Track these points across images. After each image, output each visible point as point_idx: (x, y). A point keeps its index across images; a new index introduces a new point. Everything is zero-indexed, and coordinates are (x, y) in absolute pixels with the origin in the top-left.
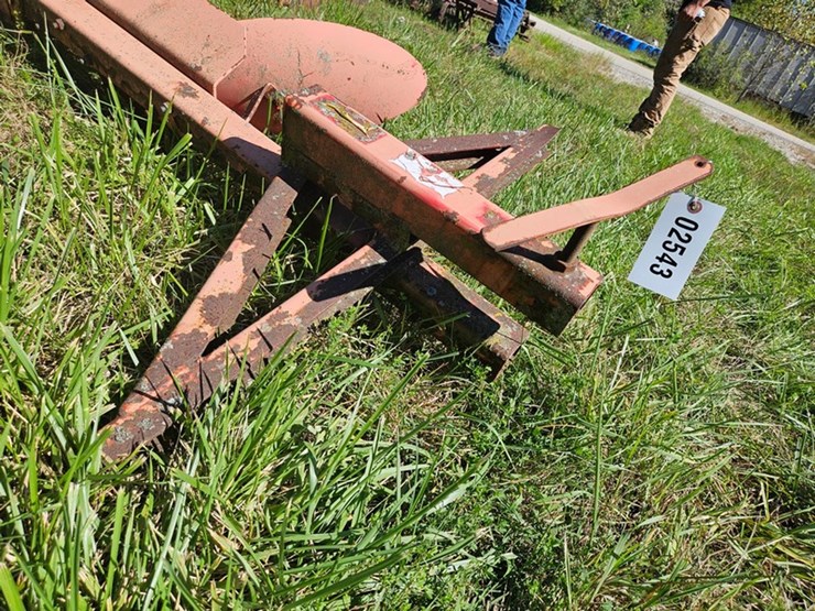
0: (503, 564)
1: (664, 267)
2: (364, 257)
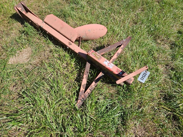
0: (122, 114)
1: (142, 79)
2: (101, 74)
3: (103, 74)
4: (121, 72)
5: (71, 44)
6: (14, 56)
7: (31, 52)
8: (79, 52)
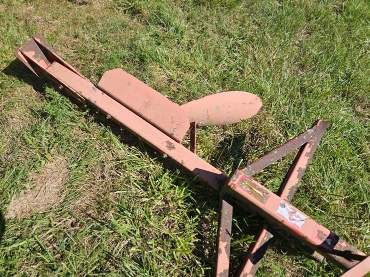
2: (265, 236)
3: (272, 236)
4: (329, 237)
5: (173, 148)
6: (23, 192)
7: (65, 171)
8: (196, 169)
